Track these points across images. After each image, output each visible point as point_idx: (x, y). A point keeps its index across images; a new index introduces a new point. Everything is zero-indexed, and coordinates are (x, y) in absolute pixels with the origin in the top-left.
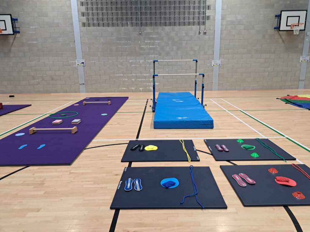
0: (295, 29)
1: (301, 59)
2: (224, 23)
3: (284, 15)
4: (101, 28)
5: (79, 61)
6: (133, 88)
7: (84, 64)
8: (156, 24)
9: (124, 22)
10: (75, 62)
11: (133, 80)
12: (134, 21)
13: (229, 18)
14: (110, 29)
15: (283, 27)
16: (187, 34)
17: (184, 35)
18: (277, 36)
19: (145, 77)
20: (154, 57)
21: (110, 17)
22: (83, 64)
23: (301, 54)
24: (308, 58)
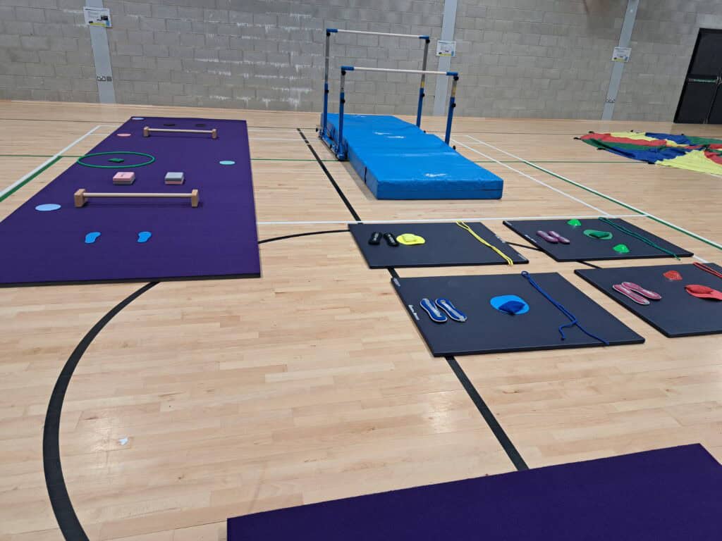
1: (615, 54)
5: (93, 10)
6: (245, 98)
7: (108, 24)
10: (80, 12)
11: (246, 75)
19: (277, 71)
20: (301, 18)
22: (105, 22)
23: (617, 40)
24: (628, 53)
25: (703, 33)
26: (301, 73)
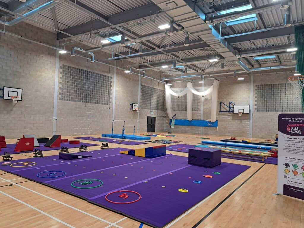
0: (137, 110)
1: (137, 121)
2: (116, 105)
3: (134, 105)
4: (68, 101)
5: (54, 118)
8: (92, 103)
9: (79, 100)
10: (52, 118)
12: (83, 100)
13: (118, 103)
14: (72, 102)
15: (133, 109)
16: (103, 108)
17: (102, 108)
18: (131, 112)
19: (86, 127)
21: (73, 97)
22: (56, 120)
23: (137, 119)
24: (139, 121)
25: (148, 117)
26: (90, 127)
